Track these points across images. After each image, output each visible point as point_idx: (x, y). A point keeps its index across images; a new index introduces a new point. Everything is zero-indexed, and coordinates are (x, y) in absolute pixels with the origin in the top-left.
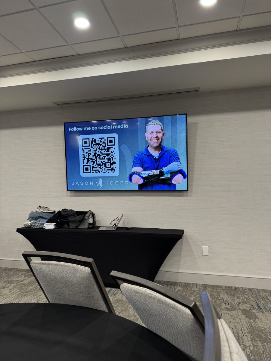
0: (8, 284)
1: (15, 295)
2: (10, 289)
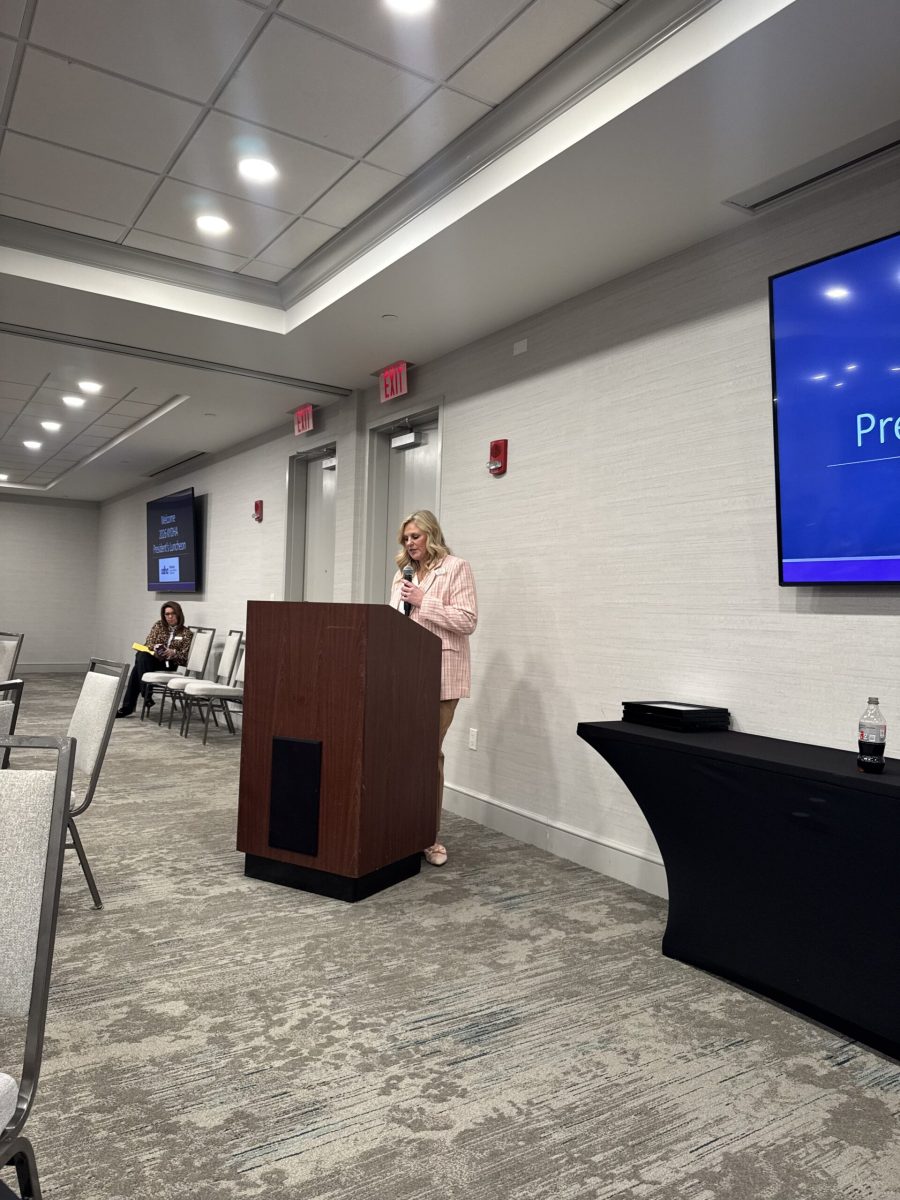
0: (541, 925)
1: (538, 979)
2: (536, 950)
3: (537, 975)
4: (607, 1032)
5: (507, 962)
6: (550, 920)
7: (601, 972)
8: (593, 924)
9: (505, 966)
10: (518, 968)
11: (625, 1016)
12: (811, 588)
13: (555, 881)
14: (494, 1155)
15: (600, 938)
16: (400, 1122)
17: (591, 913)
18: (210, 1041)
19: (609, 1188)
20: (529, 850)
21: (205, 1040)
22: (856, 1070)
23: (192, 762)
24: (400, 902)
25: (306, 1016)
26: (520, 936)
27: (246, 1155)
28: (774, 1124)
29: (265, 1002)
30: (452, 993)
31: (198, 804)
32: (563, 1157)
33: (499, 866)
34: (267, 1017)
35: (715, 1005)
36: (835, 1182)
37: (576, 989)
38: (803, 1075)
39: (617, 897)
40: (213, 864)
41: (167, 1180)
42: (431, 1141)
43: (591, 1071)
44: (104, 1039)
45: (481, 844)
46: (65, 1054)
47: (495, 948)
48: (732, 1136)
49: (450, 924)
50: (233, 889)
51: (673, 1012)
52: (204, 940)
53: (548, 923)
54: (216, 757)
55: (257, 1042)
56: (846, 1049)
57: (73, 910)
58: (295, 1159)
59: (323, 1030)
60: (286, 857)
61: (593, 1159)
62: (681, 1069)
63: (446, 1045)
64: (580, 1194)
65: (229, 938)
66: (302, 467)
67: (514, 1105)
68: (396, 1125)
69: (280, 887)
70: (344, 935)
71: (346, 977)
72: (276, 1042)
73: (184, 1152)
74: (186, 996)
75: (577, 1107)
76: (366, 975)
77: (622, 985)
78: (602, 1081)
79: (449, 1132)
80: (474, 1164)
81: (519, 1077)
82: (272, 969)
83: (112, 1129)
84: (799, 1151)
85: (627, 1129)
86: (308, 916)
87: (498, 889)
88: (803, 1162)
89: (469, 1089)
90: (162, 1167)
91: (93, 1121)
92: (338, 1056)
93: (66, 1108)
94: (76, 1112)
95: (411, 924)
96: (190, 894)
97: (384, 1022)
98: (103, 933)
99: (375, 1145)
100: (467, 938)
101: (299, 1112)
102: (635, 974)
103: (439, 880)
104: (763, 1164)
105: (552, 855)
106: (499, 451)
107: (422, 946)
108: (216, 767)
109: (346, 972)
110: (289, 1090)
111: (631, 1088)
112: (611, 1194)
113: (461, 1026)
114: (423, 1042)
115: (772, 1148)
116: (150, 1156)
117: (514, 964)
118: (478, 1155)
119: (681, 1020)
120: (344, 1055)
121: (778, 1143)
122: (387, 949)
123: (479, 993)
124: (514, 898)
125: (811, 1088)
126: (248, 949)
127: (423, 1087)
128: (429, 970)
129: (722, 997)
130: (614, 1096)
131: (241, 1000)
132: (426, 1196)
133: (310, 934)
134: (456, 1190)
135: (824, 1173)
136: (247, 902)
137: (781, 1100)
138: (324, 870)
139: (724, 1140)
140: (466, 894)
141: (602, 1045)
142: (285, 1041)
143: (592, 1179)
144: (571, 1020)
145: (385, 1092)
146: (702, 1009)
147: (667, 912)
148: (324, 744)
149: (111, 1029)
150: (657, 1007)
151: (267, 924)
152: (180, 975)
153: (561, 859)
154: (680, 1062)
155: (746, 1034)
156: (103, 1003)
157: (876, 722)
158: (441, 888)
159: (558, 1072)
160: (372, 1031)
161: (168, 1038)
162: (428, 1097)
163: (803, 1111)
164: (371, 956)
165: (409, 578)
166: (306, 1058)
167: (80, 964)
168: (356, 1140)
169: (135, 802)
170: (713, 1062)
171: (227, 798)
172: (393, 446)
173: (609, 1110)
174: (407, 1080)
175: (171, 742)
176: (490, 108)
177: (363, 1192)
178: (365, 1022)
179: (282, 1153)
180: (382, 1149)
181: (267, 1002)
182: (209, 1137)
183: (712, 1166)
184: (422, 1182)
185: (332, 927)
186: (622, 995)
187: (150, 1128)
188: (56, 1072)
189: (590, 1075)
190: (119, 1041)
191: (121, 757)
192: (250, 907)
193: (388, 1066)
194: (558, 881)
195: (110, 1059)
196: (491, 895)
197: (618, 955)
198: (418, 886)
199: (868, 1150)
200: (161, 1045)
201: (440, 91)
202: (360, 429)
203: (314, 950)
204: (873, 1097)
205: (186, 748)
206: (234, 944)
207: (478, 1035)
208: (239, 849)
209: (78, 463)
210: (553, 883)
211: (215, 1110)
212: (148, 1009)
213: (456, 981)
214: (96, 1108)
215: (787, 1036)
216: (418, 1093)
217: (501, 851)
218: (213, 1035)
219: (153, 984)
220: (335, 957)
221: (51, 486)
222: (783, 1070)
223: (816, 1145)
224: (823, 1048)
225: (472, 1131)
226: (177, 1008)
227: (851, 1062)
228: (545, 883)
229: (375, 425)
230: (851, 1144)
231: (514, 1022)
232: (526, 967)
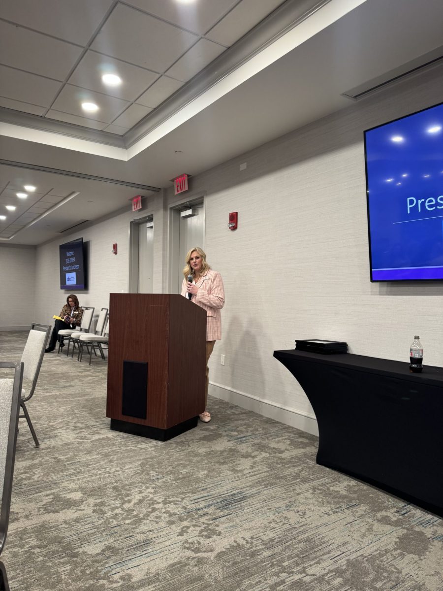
0: (257, 450)
1: (256, 477)
2: (255, 463)
3: (255, 475)
4: (290, 502)
5: (240, 469)
6: (261, 448)
7: (286, 473)
8: (282, 449)
9: (239, 471)
10: (246, 472)
11: (298, 494)
12: (386, 283)
13: (263, 429)
14: (235, 564)
15: (286, 456)
16: (188, 549)
17: (281, 444)
18: (94, 511)
19: (291, 578)
20: (251, 414)
21: (91, 511)
22: (411, 517)
23: (83, 374)
24: (188, 440)
25: (141, 498)
26: (246, 456)
27: (112, 567)
28: (372, 545)
29: (121, 491)
30: (213, 485)
31: (87, 394)
32: (269, 564)
33: (236, 422)
34: (122, 499)
35: (342, 487)
36: (401, 572)
37: (274, 481)
38: (385, 520)
39: (293, 436)
40: (95, 424)
41: (73, 580)
42: (203, 558)
43: (282, 521)
44: (41, 512)
45: (228, 412)
46: (21, 520)
47: (234, 462)
48: (351, 551)
49: (213, 451)
50: (105, 436)
51: (321, 491)
52: (91, 462)
53: (260, 449)
54: (96, 371)
55: (117, 511)
56: (406, 507)
57: (25, 448)
58: (137, 569)
59: (150, 505)
60: (131, 420)
61: (284, 564)
62: (326, 519)
63: (211, 510)
64: (277, 581)
65: (103, 460)
66: (136, 227)
67: (244, 539)
68: (186, 550)
69: (128, 435)
70: (160, 458)
71: (161, 478)
72: (127, 511)
73: (81, 566)
74: (82, 490)
75: (275, 539)
76: (171, 477)
77: (297, 479)
78: (287, 526)
79: (213, 553)
80: (225, 568)
81: (246, 525)
82: (124, 476)
83: (45, 556)
84: (383, 558)
85: (300, 549)
86: (142, 449)
87: (236, 433)
88: (385, 563)
89: (222, 531)
90: (70, 574)
91: (36, 552)
92: (157, 517)
93: (22, 546)
94: (27, 548)
95: (193, 452)
96: (83, 439)
97: (180, 500)
98: (40, 459)
99: (176, 560)
100: (221, 457)
101: (139, 545)
102: (304, 473)
103: (207, 430)
104: (366, 564)
105: (262, 416)
106: (234, 218)
107: (198, 462)
108: (96, 376)
109: (161, 476)
110: (133, 534)
111: (302, 529)
112: (292, 581)
113: (218, 501)
114: (199, 509)
115: (370, 556)
116: (64, 569)
117: (244, 470)
118: (227, 564)
119: (326, 495)
120: (160, 517)
121: (373, 554)
122: (181, 464)
123: (227, 484)
124: (244, 437)
125: (389, 527)
126: (112, 466)
127: (200, 531)
128: (202, 474)
129: (346, 483)
130: (293, 533)
131: (109, 491)
132: (201, 584)
133: (142, 458)
134: (216, 581)
135: (396, 568)
136: (112, 442)
137: (375, 533)
138: (149, 426)
139: (347, 553)
140: (220, 436)
141: (287, 508)
142: (131, 510)
143: (283, 574)
144: (272, 497)
145: (181, 534)
146: (336, 490)
147: (318, 443)
148: (149, 363)
149: (44, 506)
150: (314, 489)
151: (122, 453)
152: (79, 479)
153: (266, 418)
154: (325, 516)
155: (358, 501)
156: (40, 494)
157: (418, 348)
158: (208, 433)
159: (266, 523)
160: (174, 504)
161: (73, 511)
162: (202, 536)
163: (385, 538)
164: (174, 468)
165: (191, 281)
166: (142, 519)
167: (28, 475)
168: (167, 558)
169: (56, 394)
170: (342, 516)
171: (101, 391)
172: (181, 216)
173: (291, 540)
174: (192, 528)
175: (74, 364)
176: (226, 49)
177: (171, 583)
178: (171, 500)
179: (130, 565)
180: (179, 563)
181: (122, 492)
182: (94, 559)
183: (341, 566)
184: (200, 578)
185: (154, 454)
186: (298, 484)
187: (64, 555)
188: (17, 529)
189: (281, 523)
190: (49, 513)
191: (48, 372)
192: (113, 444)
193: (182, 521)
194: (266, 429)
195: (44, 521)
196: (232, 436)
197: (295, 464)
198: (197, 432)
199: (416, 556)
200: (70, 514)
201: (201, 40)
202: (165, 208)
203: (145, 465)
204: (419, 530)
205: (81, 367)
206: (106, 463)
207: (226, 505)
208: (108, 416)
209: (25, 226)
210: (263, 430)
211: (96, 545)
212: (63, 496)
213: (215, 479)
214: (37, 546)
215: (377, 502)
216: (197, 534)
217: (238, 414)
218: (95, 508)
219: (65, 484)
220: (156, 468)
221: (12, 237)
222: (375, 518)
223: (392, 555)
224: (395, 507)
225: (224, 552)
226: (77, 496)
227: (408, 513)
228: (259, 430)
229: (173, 205)
230: (408, 554)
231: (244, 498)
232: (250, 471)
